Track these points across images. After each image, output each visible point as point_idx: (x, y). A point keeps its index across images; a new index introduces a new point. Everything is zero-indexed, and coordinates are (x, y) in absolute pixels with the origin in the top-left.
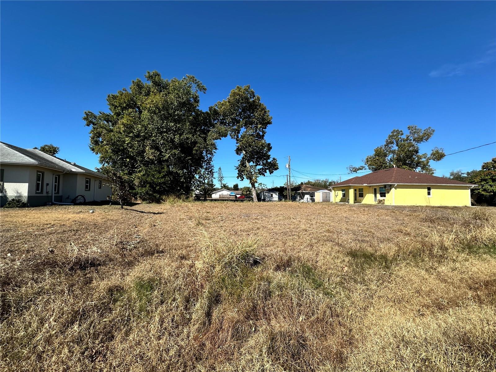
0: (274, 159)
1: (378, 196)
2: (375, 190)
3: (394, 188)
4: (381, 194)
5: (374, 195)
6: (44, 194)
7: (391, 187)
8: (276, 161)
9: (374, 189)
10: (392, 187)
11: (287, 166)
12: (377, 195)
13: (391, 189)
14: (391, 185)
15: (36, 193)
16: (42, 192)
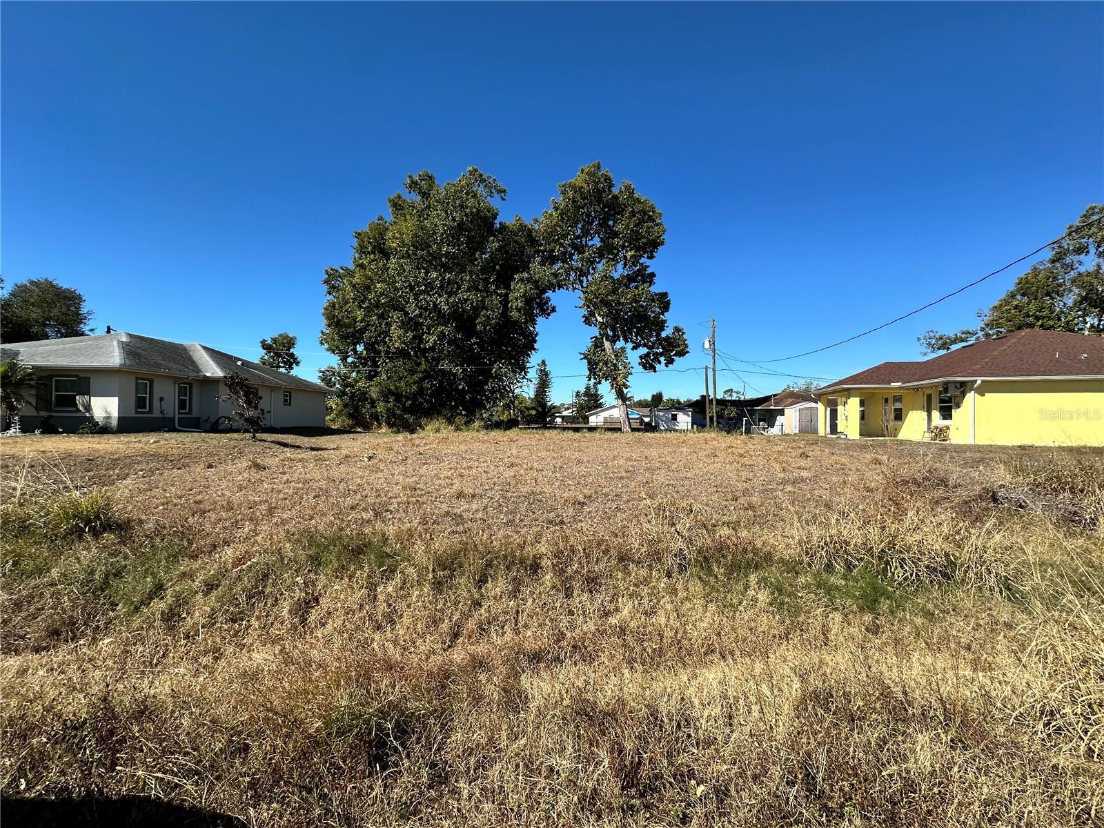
0: (677, 329)
1: (936, 415)
2: (929, 397)
3: (973, 392)
4: (942, 410)
5: (926, 413)
6: (156, 414)
7: (964, 388)
8: (683, 333)
9: (927, 395)
10: (968, 388)
11: (707, 345)
12: (933, 413)
13: (964, 394)
14: (963, 384)
15: (137, 412)
16: (151, 411)
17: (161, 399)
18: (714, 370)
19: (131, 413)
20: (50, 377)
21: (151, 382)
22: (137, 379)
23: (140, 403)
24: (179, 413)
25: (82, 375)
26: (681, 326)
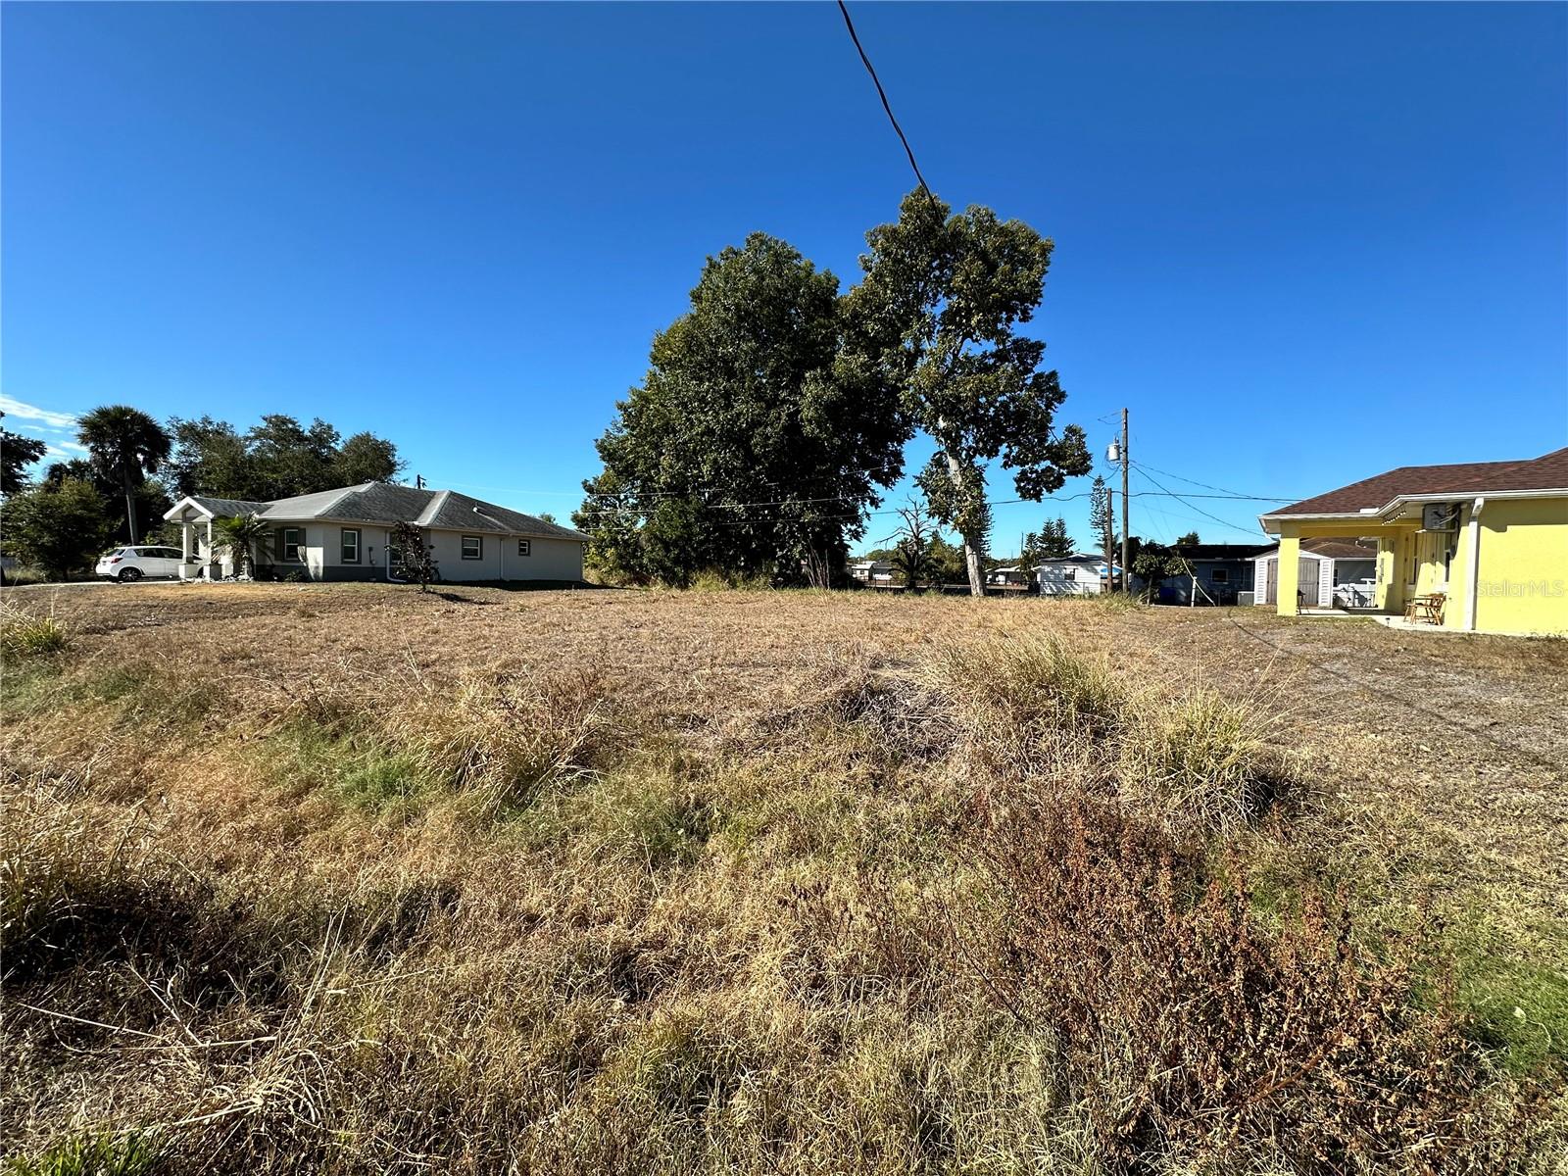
3: (1474, 525)
7: (1457, 514)
10: (1463, 514)
11: (1113, 455)
15: (343, 562)
16: (359, 562)
17: (371, 549)
18: (1126, 495)
19: (338, 564)
20: (283, 529)
21: (359, 531)
22: (343, 529)
23: (348, 553)
24: (391, 563)
25: (302, 527)
26: (1076, 423)
